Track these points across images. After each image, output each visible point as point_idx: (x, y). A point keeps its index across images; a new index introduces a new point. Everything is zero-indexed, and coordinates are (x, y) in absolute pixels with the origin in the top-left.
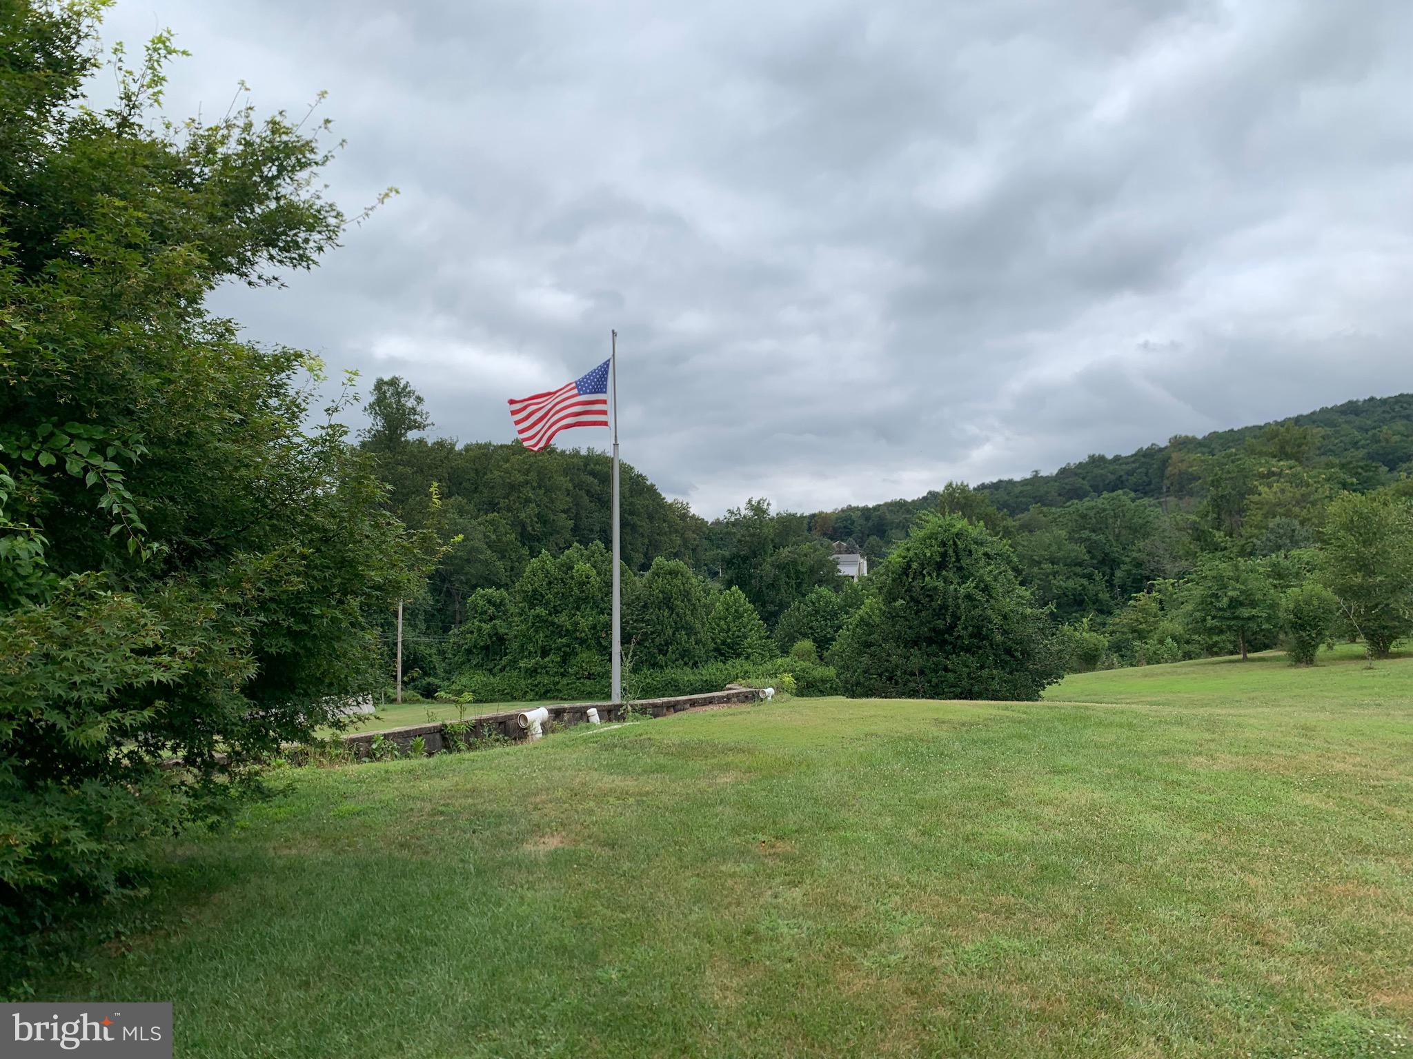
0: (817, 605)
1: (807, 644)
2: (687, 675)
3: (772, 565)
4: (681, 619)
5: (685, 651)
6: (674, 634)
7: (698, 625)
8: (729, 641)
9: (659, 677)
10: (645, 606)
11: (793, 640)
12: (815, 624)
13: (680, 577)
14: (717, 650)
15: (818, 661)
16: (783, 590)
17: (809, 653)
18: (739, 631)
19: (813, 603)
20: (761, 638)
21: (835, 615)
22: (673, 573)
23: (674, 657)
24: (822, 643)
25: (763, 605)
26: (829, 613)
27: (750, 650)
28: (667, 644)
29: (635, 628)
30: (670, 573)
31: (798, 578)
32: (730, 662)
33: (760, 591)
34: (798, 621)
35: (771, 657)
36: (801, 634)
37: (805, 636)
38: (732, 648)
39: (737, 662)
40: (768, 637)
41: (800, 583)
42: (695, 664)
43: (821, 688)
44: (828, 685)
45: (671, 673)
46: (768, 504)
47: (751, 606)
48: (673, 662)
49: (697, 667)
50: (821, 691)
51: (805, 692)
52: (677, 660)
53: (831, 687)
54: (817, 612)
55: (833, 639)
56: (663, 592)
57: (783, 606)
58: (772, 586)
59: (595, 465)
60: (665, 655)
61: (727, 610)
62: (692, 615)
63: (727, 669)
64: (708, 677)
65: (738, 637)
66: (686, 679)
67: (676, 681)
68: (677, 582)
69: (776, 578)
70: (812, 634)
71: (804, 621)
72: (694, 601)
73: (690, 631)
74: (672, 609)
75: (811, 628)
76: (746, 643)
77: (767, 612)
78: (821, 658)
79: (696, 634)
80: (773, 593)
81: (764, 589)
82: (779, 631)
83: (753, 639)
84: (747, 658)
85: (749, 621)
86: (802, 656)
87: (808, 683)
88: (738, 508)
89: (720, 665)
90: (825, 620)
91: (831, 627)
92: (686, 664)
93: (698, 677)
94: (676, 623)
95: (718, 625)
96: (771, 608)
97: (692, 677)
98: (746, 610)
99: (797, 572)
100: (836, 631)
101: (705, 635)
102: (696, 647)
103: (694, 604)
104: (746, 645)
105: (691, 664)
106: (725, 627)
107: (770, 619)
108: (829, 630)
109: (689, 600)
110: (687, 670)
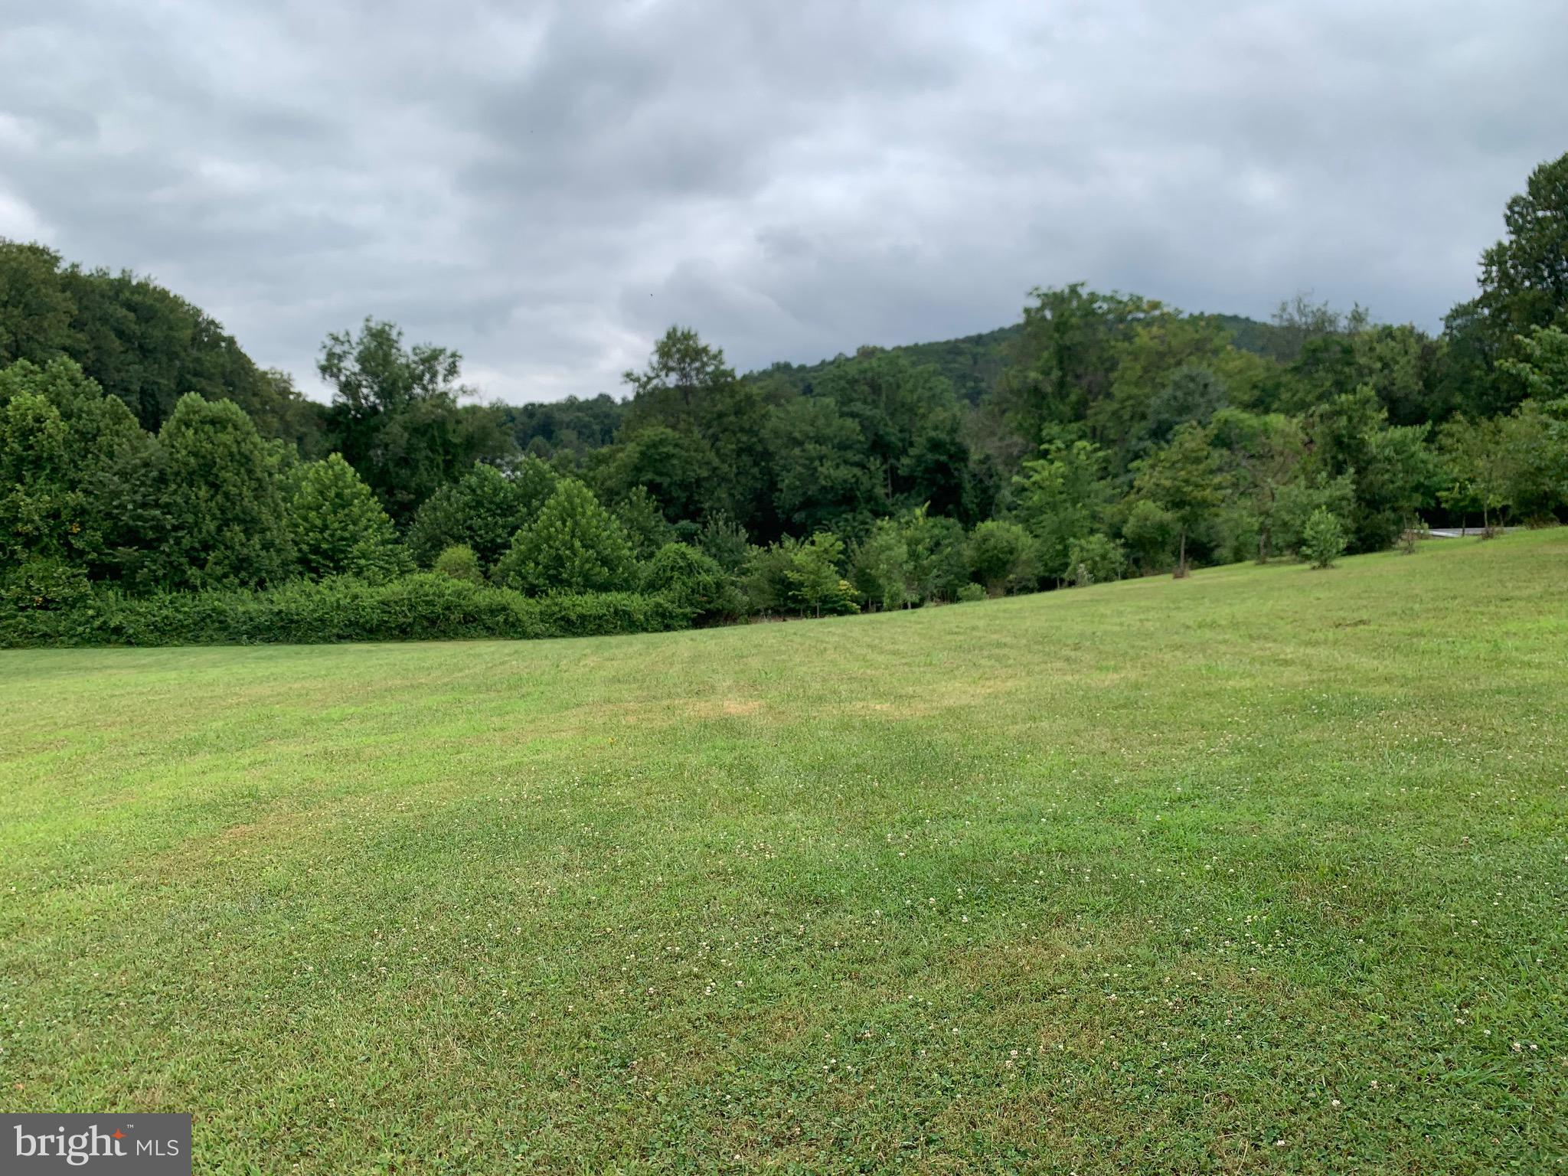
0: (479, 492)
1: (462, 553)
2: (244, 603)
3: (405, 428)
4: (233, 504)
5: (243, 560)
6: (219, 529)
7: (267, 517)
8: (325, 546)
9: (189, 605)
10: (162, 480)
11: (438, 545)
12: (477, 522)
13: (230, 429)
14: (303, 561)
15: (481, 580)
16: (422, 468)
17: (467, 568)
18: (344, 529)
19: (473, 491)
20: (384, 543)
21: (507, 510)
22: (218, 423)
23: (219, 571)
24: (488, 552)
25: (390, 492)
26: (498, 506)
27: (363, 562)
28: (206, 547)
29: (140, 518)
30: (213, 422)
31: (447, 453)
32: (326, 581)
33: (384, 471)
34: (448, 517)
35: (402, 573)
36: (452, 537)
37: (459, 540)
38: (332, 559)
39: (340, 580)
40: (396, 542)
41: (450, 461)
42: (261, 584)
43: (489, 623)
44: (501, 618)
45: (211, 599)
46: (400, 334)
47: (366, 488)
48: (219, 580)
49: (264, 589)
50: (488, 628)
51: (462, 630)
52: (225, 576)
53: (506, 621)
54: (479, 504)
55: (507, 546)
56: (195, 455)
57: (422, 493)
58: (404, 462)
59: (133, 293)
60: (202, 567)
61: (321, 493)
62: (256, 498)
63: (318, 592)
64: (283, 606)
65: (343, 539)
66: (241, 609)
67: (222, 612)
68: (226, 438)
69: (411, 448)
70: (471, 538)
71: (460, 516)
72: (259, 474)
73: (250, 525)
74: (215, 486)
75: (470, 528)
76: (355, 550)
77: (396, 503)
78: (486, 575)
79: (263, 531)
80: (404, 472)
81: (391, 465)
82: (415, 533)
83: (370, 541)
84: (358, 574)
85: (363, 513)
86: (458, 570)
87: (465, 615)
88: (347, 334)
89: (308, 585)
90: (494, 515)
91: (504, 527)
92: (244, 583)
93: (265, 606)
94: (223, 512)
95: (306, 519)
96: (402, 496)
97: (253, 606)
98: (356, 495)
99: (447, 445)
100: (511, 534)
101: (280, 532)
102: (263, 553)
103: (258, 480)
104: (356, 553)
105: (252, 583)
106: (318, 522)
107: (401, 513)
108: (500, 531)
109: (250, 472)
110: (246, 594)
